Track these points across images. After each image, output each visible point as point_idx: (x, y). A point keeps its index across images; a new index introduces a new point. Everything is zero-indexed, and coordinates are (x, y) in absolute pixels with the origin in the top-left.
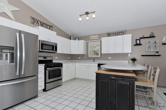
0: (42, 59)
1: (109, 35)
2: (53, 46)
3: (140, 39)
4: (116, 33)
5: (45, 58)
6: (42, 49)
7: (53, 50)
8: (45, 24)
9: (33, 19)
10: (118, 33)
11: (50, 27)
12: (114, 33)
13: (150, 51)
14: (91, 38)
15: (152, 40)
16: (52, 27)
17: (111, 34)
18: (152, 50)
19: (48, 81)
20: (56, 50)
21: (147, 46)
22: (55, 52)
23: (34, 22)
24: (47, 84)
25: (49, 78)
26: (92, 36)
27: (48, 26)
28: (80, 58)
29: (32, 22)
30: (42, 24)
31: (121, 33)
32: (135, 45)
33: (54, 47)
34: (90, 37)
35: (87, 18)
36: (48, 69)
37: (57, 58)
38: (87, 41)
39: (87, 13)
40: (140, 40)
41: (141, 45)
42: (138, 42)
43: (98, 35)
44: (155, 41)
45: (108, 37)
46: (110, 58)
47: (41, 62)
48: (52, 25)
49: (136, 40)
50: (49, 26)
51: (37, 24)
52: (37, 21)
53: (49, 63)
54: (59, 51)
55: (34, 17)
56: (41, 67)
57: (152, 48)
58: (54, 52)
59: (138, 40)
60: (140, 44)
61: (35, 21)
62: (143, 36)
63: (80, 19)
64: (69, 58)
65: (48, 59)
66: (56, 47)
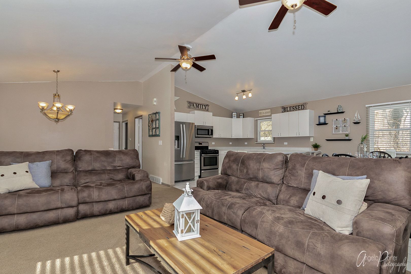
0: (198, 145)
1: (285, 109)
2: (209, 130)
3: (324, 115)
4: (294, 106)
5: (200, 144)
6: (197, 134)
7: (209, 134)
8: (201, 105)
9: (190, 103)
10: (297, 106)
11: (205, 107)
12: (291, 107)
13: (338, 133)
14: (261, 113)
15: (340, 117)
16: (208, 106)
17: (287, 108)
18: (341, 132)
19: (203, 168)
20: (212, 134)
21: (334, 126)
22: (211, 136)
23: (190, 106)
24: (203, 171)
25: (204, 166)
26: (262, 111)
27: (203, 106)
28: (246, 143)
29: (189, 106)
30: (197, 105)
31: (301, 106)
32: (317, 125)
33: (209, 132)
34: (260, 111)
35: (244, 97)
36: (203, 155)
37: (213, 143)
38: (255, 119)
39: (244, 91)
40: (325, 117)
41: (327, 124)
42: (322, 120)
43: (270, 110)
44: (345, 119)
45: (282, 112)
46: (286, 143)
47: (197, 148)
48: (208, 104)
49: (319, 117)
50: (205, 105)
51: (193, 107)
52: (193, 104)
53: (204, 149)
54: (215, 135)
55: (190, 101)
56: (197, 153)
57: (341, 129)
58: (209, 137)
59: (322, 117)
60: (325, 124)
61: (191, 104)
62: (329, 111)
63: (237, 98)
64: (231, 143)
65: (204, 145)
66: (212, 130)
